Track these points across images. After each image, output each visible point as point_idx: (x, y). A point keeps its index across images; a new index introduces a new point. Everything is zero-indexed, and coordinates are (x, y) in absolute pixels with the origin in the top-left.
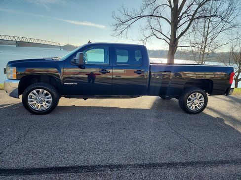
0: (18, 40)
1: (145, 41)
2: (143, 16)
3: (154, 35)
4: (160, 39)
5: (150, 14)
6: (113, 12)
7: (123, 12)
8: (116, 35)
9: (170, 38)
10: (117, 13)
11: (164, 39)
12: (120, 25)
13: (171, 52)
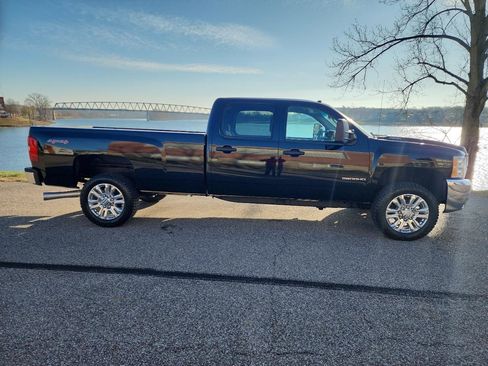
0: (151, 109)
1: (408, 90)
2: (402, 40)
3: (430, 76)
4: (444, 83)
5: (417, 33)
6: (335, 40)
7: (357, 37)
8: (341, 83)
9: (467, 79)
10: (343, 41)
11: (452, 83)
12: (350, 62)
13: (470, 111)
